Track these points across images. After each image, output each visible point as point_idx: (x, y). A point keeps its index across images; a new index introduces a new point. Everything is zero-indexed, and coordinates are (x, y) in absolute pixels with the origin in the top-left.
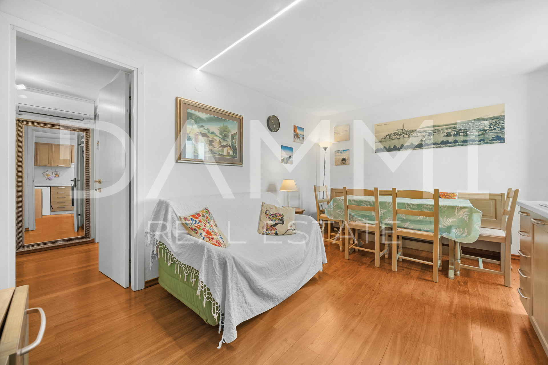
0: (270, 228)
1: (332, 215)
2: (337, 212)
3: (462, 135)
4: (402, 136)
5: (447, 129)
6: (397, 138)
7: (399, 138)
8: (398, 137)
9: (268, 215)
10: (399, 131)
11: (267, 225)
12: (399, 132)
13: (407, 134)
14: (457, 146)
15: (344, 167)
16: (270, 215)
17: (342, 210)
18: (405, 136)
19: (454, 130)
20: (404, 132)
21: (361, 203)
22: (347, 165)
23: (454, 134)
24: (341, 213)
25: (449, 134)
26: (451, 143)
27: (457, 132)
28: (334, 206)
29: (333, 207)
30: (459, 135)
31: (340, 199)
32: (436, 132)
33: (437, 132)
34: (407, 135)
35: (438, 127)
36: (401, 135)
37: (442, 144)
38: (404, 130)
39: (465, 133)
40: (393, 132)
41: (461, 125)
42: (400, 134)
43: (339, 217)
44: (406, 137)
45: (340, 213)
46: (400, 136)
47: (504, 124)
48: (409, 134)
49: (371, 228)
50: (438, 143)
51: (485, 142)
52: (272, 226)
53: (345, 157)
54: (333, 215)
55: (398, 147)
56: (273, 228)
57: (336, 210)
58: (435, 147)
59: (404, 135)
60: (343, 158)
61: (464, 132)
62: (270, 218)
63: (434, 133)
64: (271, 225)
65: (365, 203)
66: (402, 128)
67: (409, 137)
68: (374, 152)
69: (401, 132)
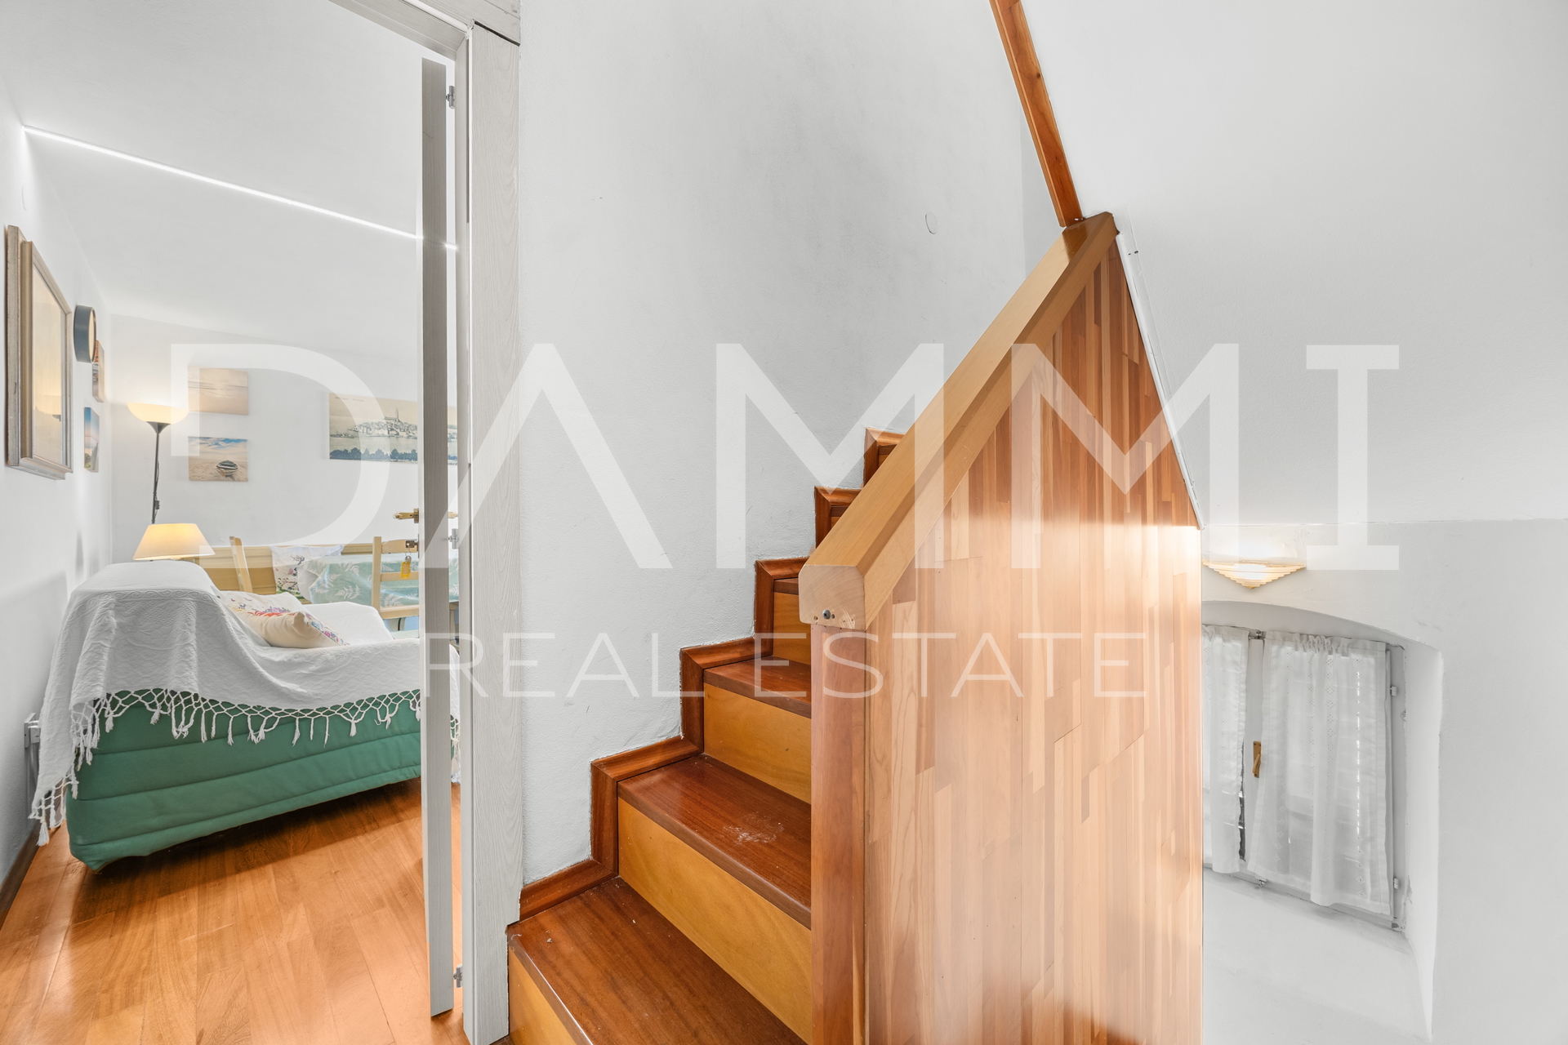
4: (395, 433)
7: (389, 437)
8: (386, 433)
12: (389, 423)
13: (404, 431)
15: (226, 486)
18: (401, 434)
20: (399, 426)
22: (239, 480)
34: (405, 433)
36: (392, 430)
38: (399, 421)
44: (402, 436)
46: (390, 432)
48: (409, 432)
53: (230, 460)
59: (398, 430)
60: (225, 460)
66: (395, 416)
67: (409, 437)
68: (329, 457)
69: (392, 424)
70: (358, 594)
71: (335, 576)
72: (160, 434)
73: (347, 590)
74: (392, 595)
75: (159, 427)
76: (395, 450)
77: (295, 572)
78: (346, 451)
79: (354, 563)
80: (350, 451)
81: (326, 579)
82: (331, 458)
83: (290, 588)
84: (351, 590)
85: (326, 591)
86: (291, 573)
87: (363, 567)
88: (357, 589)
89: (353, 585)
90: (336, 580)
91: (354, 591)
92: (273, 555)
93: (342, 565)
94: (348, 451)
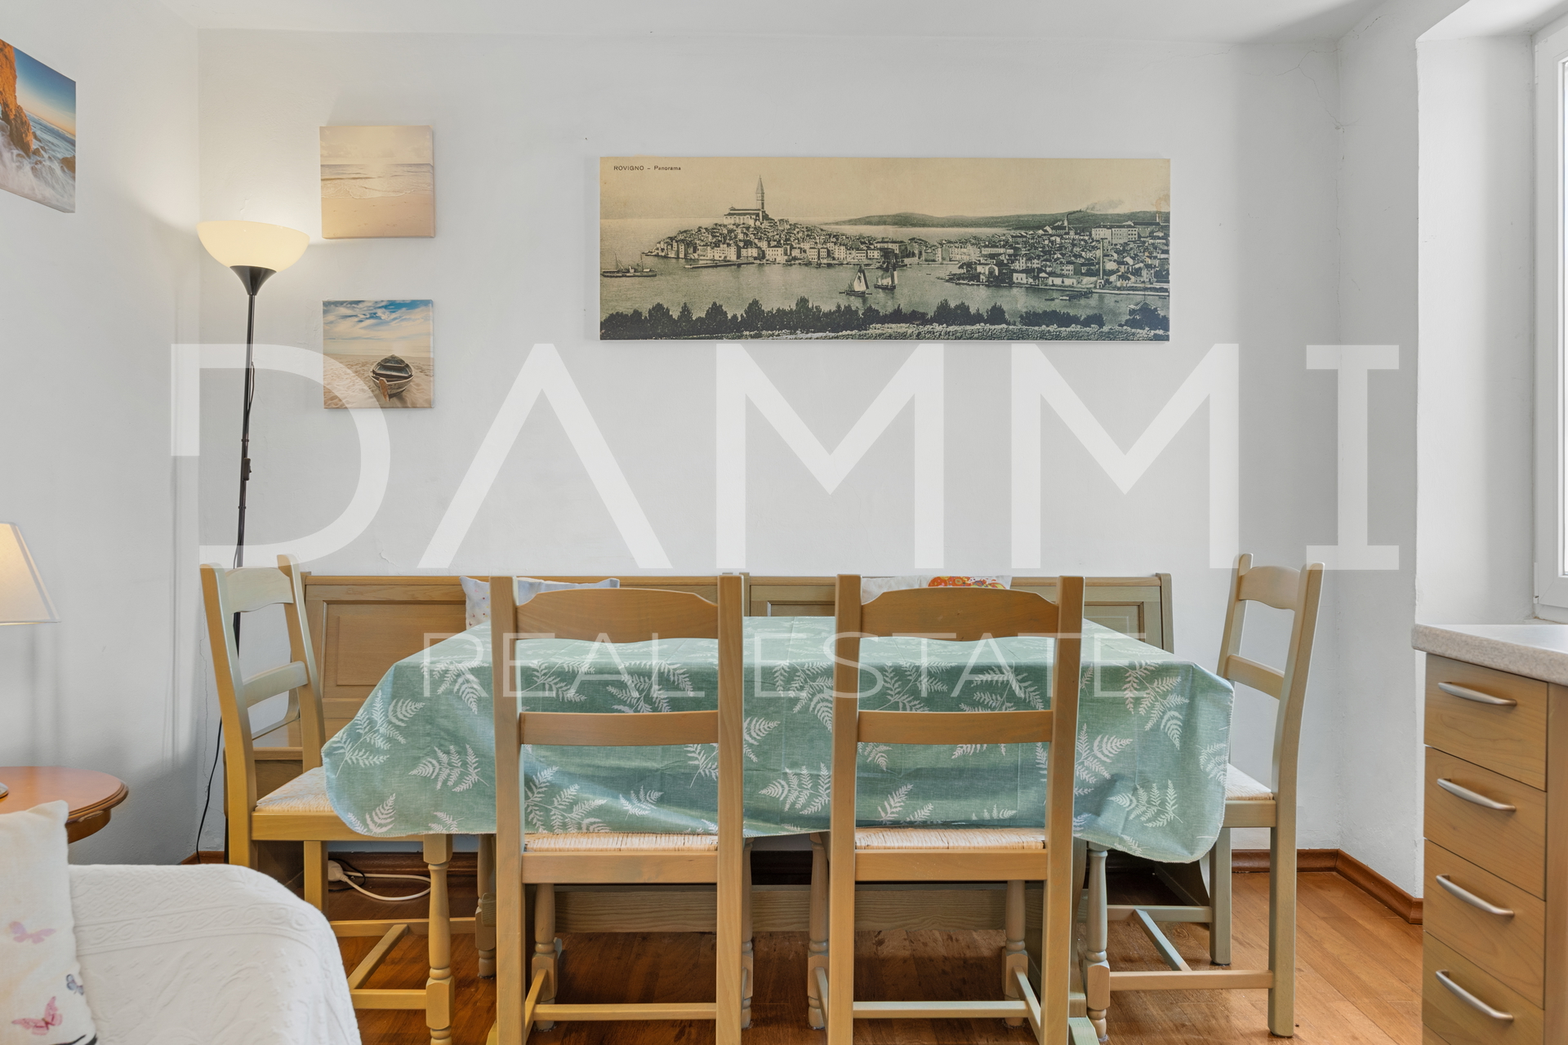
1: (381, 800)
2: (425, 769)
3: (1019, 285)
4: (753, 252)
5: (963, 242)
6: (726, 264)
7: (739, 266)
8: (732, 255)
10: (739, 220)
12: (738, 226)
13: (778, 245)
14: (1000, 338)
15: (392, 421)
17: (462, 752)
18: (770, 254)
19: (992, 256)
20: (765, 232)
23: (991, 273)
24: (454, 778)
25: (969, 274)
26: (977, 318)
27: (1000, 264)
28: (397, 727)
29: (389, 739)
30: (1011, 285)
31: (447, 669)
32: (913, 255)
33: (920, 253)
34: (780, 251)
35: (924, 225)
36: (748, 244)
37: (940, 324)
38: (766, 217)
39: (1036, 278)
40: (708, 222)
41: (1017, 233)
42: (741, 236)
43: (438, 808)
44: (774, 262)
46: (744, 252)
47: (1167, 252)
48: (792, 248)
49: (691, 859)
50: (924, 315)
51: (1105, 329)
53: (399, 354)
54: (391, 801)
55: (735, 317)
57: (416, 760)
58: (910, 331)
59: (764, 245)
60: (388, 355)
61: (1027, 271)
63: (908, 256)
66: (754, 204)
67: (790, 262)
68: (598, 333)
69: (748, 228)
70: (473, 775)
71: (408, 709)
72: (257, 298)
73: (444, 758)
75: (254, 278)
76: (755, 303)
80: (645, 314)
81: (378, 717)
82: (603, 337)
84: (456, 759)
85: (379, 760)
88: (471, 757)
89: (458, 741)
90: (412, 720)
91: (465, 764)
93: (432, 669)
94: (640, 314)
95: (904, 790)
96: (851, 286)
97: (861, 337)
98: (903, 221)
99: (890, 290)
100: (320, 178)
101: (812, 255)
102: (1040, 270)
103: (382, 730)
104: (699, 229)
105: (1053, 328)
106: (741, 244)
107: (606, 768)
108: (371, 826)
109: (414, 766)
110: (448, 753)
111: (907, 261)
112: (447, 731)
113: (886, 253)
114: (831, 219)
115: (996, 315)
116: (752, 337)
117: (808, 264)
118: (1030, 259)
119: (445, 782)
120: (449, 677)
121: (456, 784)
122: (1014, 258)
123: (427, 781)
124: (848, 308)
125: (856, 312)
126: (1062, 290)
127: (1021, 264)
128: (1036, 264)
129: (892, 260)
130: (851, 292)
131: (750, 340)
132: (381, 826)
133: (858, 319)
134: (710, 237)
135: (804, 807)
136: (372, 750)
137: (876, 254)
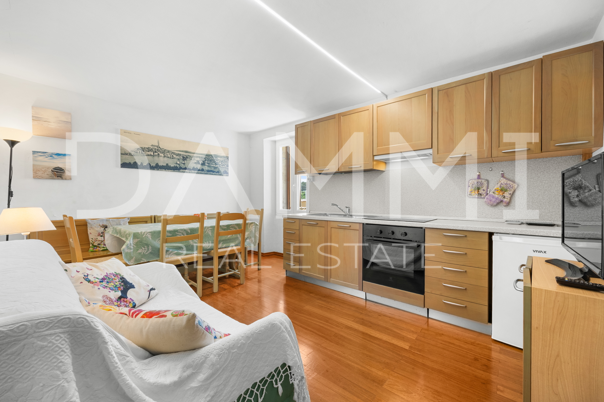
0: (119, 303)
1: (132, 258)
2: (140, 251)
3: (206, 165)
4: (157, 154)
6: (151, 155)
7: (154, 156)
8: (152, 154)
9: (99, 283)
10: (154, 147)
11: (112, 301)
13: (162, 153)
15: (57, 183)
16: (100, 282)
18: (160, 154)
20: (159, 150)
21: (176, 233)
22: (66, 179)
23: (202, 163)
24: (145, 252)
28: (134, 244)
29: (133, 247)
30: (205, 165)
31: (145, 233)
33: (190, 158)
34: (163, 154)
35: (190, 153)
36: (156, 152)
38: (159, 147)
39: (209, 164)
40: (147, 146)
41: (206, 157)
42: (154, 150)
43: (142, 258)
44: (161, 156)
45: (143, 252)
46: (155, 153)
48: (165, 154)
51: (220, 174)
52: (120, 298)
53: (60, 166)
54: (134, 258)
55: (153, 166)
56: (125, 300)
57: (138, 250)
59: (159, 153)
60: (57, 166)
61: (208, 163)
62: (106, 287)
64: (117, 297)
65: (180, 233)
66: (157, 145)
67: (165, 156)
68: (120, 166)
69: (156, 149)
70: (150, 251)
71: (136, 240)
72: (13, 149)
73: (144, 248)
74: (171, 250)
75: (12, 143)
76: (157, 164)
77: (101, 235)
78: (130, 163)
79: (148, 231)
80: (132, 163)
81: (131, 243)
82: (121, 167)
83: (99, 244)
84: (146, 248)
85: (132, 251)
86: (99, 235)
87: (155, 234)
88: (150, 248)
89: (148, 245)
90: (137, 243)
91: (148, 249)
92: (88, 224)
93: (141, 233)
94: (131, 163)
95: (221, 243)
96: (177, 162)
97: (179, 172)
98: (186, 152)
99: (184, 164)
100: (32, 119)
101: (169, 156)
102: (210, 163)
103: (132, 245)
104: (145, 148)
105: (212, 173)
106: (154, 152)
107: (175, 246)
108: (130, 263)
109: (138, 251)
110: (145, 247)
111: (187, 159)
112: (145, 244)
113: (183, 157)
114: (173, 150)
115: (203, 170)
116: (157, 170)
117: (168, 157)
118: (208, 161)
119: (143, 253)
120: (145, 234)
121: (146, 253)
122: (205, 161)
123: (140, 253)
124: (176, 166)
125: (178, 167)
126: (213, 167)
127: (206, 162)
128: (209, 162)
129: (185, 158)
130: (177, 163)
131: (156, 171)
132: (132, 263)
133: (178, 168)
134: (147, 150)
135: (208, 248)
136: (131, 249)
137: (182, 157)
